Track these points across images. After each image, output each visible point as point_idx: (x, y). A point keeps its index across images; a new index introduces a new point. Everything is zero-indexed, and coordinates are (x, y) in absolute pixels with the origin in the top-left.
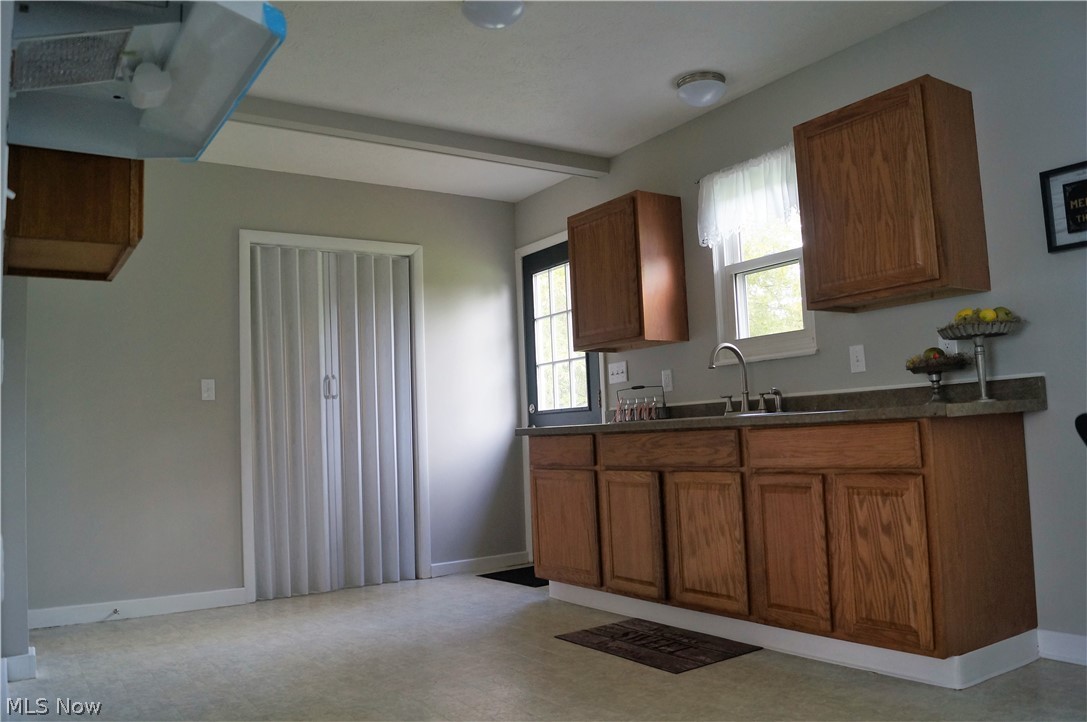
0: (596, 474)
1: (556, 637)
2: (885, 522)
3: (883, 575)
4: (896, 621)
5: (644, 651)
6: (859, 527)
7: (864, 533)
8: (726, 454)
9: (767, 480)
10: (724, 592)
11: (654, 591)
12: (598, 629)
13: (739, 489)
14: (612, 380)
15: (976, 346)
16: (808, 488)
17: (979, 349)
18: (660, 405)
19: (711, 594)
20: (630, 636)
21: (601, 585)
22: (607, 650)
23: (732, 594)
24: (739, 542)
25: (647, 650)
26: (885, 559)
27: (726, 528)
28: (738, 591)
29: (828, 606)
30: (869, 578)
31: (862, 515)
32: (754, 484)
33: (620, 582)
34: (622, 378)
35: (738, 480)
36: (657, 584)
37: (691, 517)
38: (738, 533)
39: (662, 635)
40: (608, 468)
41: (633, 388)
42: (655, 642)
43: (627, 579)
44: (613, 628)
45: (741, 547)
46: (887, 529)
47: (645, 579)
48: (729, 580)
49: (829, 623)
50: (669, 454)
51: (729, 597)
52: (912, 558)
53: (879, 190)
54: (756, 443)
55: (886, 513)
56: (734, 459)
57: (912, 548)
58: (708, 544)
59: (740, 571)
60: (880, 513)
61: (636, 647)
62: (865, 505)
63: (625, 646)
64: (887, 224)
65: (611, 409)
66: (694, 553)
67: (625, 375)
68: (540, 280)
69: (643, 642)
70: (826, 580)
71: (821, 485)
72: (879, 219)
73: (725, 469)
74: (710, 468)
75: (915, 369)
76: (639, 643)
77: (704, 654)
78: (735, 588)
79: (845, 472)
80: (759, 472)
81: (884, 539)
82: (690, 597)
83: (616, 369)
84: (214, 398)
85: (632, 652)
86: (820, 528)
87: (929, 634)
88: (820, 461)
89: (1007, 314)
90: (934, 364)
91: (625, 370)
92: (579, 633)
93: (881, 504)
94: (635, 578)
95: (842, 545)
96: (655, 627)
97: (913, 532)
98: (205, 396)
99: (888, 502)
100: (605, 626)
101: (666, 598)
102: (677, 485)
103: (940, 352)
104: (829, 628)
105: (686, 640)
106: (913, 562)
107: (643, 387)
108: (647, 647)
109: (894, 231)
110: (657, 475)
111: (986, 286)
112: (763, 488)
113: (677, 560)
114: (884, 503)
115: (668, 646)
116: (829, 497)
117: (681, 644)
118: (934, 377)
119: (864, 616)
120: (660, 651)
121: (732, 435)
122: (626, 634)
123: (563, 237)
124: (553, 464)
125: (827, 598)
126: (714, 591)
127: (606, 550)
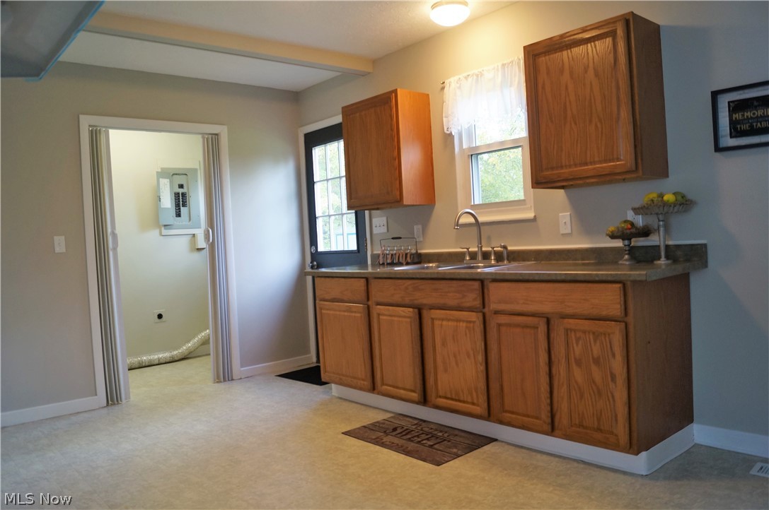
0: (368, 308)
1: (343, 433)
2: (595, 356)
3: (592, 393)
4: (602, 428)
5: (411, 446)
6: (575, 359)
7: (578, 363)
8: (472, 299)
9: (503, 319)
10: (470, 400)
11: (415, 396)
12: (373, 424)
13: (482, 326)
14: (375, 231)
15: (659, 221)
16: (536, 328)
17: (661, 223)
18: (414, 251)
19: (460, 401)
20: (399, 431)
21: (373, 389)
22: (383, 445)
23: (475, 401)
24: (481, 364)
25: (412, 444)
26: (594, 382)
27: (471, 353)
28: (480, 401)
29: (549, 415)
30: (582, 396)
31: (577, 350)
32: (493, 322)
33: (389, 388)
34: (384, 230)
35: (481, 318)
36: (417, 391)
37: (444, 344)
38: (480, 358)
39: (422, 430)
40: (378, 304)
41: (393, 238)
42: (418, 436)
43: (394, 387)
44: (384, 424)
45: (482, 368)
46: (597, 361)
47: (408, 387)
48: (474, 391)
49: (550, 427)
50: (426, 296)
51: (473, 404)
52: (615, 383)
53: (590, 99)
54: (495, 291)
55: (596, 350)
56: (478, 303)
57: (615, 376)
58: (457, 364)
59: (482, 385)
60: (592, 350)
61: (404, 441)
62: (580, 342)
63: (396, 441)
64: (596, 126)
65: (375, 252)
66: (446, 370)
67: (385, 227)
68: (318, 152)
69: (409, 436)
70: (549, 395)
71: (546, 327)
72: (591, 121)
73: (470, 309)
74: (459, 308)
75: (613, 236)
76: (404, 437)
77: (456, 447)
78: (477, 396)
79: (564, 316)
80: (497, 312)
81: (594, 368)
82: (442, 402)
83: (378, 222)
84: (64, 250)
85: (402, 446)
86: (543, 357)
87: (627, 437)
88: (546, 308)
89: (682, 197)
90: (628, 233)
91: (385, 224)
92: (359, 428)
93: (592, 342)
94: (400, 386)
95: (560, 370)
96: (416, 422)
97: (618, 365)
98: (58, 250)
99: (598, 342)
100: (378, 422)
101: (424, 401)
102: (433, 319)
103: (632, 224)
104: (550, 430)
105: (440, 434)
106: (616, 386)
107: (400, 238)
108: (412, 441)
109: (602, 133)
110: (416, 310)
111: (665, 174)
112: (499, 325)
113: (432, 375)
114: (595, 341)
115: (428, 439)
116: (552, 335)
117: (437, 438)
118: (626, 242)
119: (577, 423)
120: (423, 445)
121: (477, 285)
122: (395, 429)
123: (338, 119)
124: (335, 299)
125: (549, 408)
126: (462, 399)
127: (377, 364)
